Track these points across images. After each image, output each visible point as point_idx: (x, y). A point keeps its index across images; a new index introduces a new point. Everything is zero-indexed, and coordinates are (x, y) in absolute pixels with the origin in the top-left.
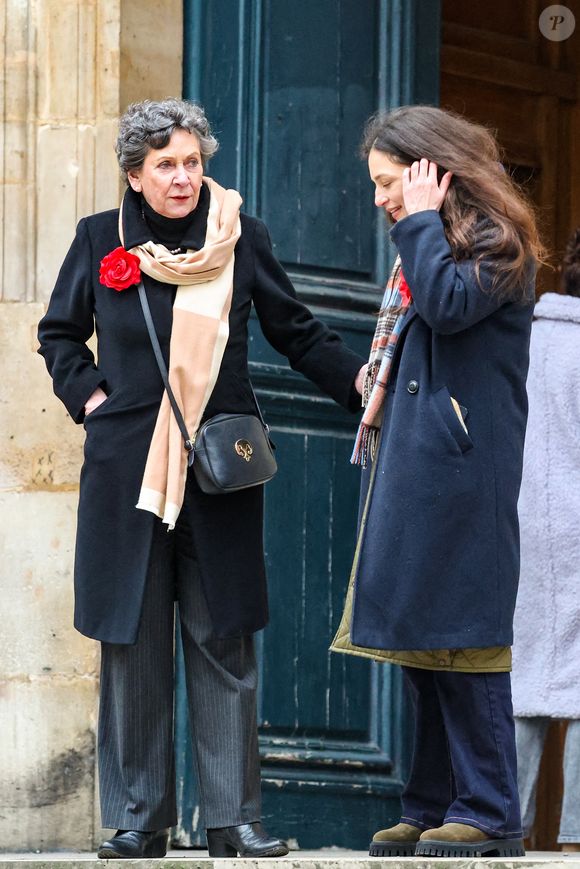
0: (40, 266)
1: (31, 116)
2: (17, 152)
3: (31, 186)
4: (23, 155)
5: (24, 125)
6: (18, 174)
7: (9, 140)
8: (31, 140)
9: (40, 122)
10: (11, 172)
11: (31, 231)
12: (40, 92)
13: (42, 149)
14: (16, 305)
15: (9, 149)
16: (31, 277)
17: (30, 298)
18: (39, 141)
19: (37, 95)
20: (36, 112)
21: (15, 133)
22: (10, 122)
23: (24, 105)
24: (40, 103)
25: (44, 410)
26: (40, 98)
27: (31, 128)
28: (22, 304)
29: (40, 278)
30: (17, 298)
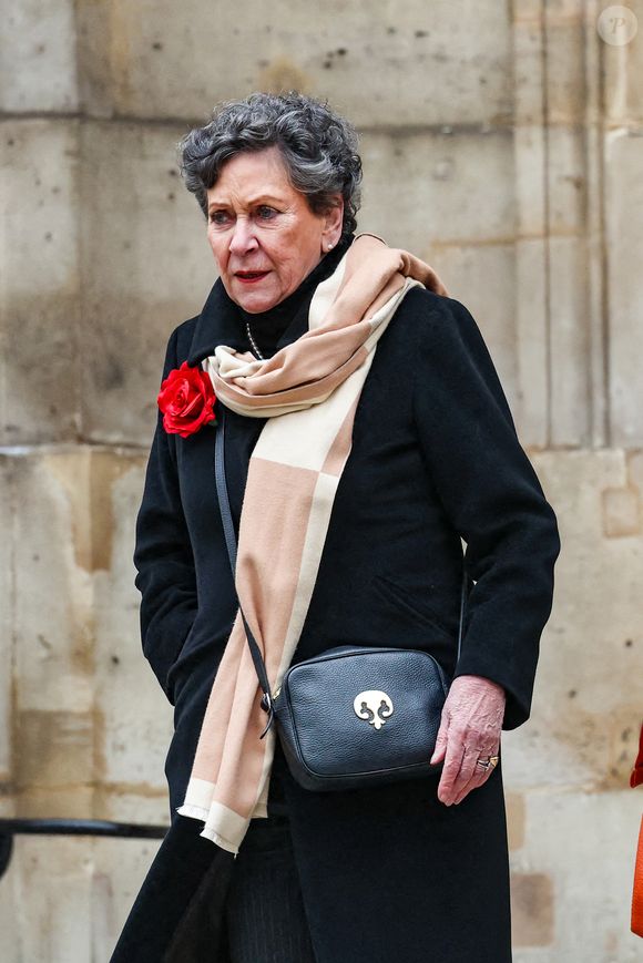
0: (616, 382)
1: (592, 114)
2: (568, 179)
3: (595, 239)
4: (580, 184)
5: (579, 131)
6: (571, 219)
7: (554, 156)
8: (593, 157)
9: (609, 123)
10: (559, 215)
11: (596, 318)
12: (609, 70)
13: (614, 173)
14: (573, 455)
15: (553, 174)
16: (599, 402)
17: (598, 441)
18: (608, 157)
19: (602, 74)
20: (603, 107)
21: (564, 145)
22: (556, 125)
23: (580, 93)
24: (609, 91)
25: (629, 644)
26: (608, 79)
27: (593, 134)
28: (584, 453)
29: (616, 404)
30: (574, 441)
